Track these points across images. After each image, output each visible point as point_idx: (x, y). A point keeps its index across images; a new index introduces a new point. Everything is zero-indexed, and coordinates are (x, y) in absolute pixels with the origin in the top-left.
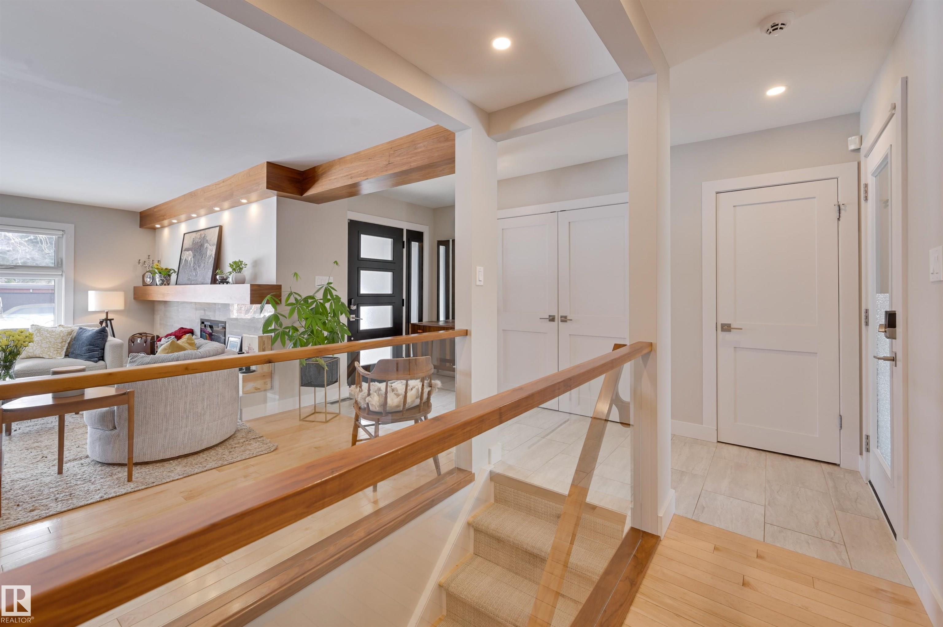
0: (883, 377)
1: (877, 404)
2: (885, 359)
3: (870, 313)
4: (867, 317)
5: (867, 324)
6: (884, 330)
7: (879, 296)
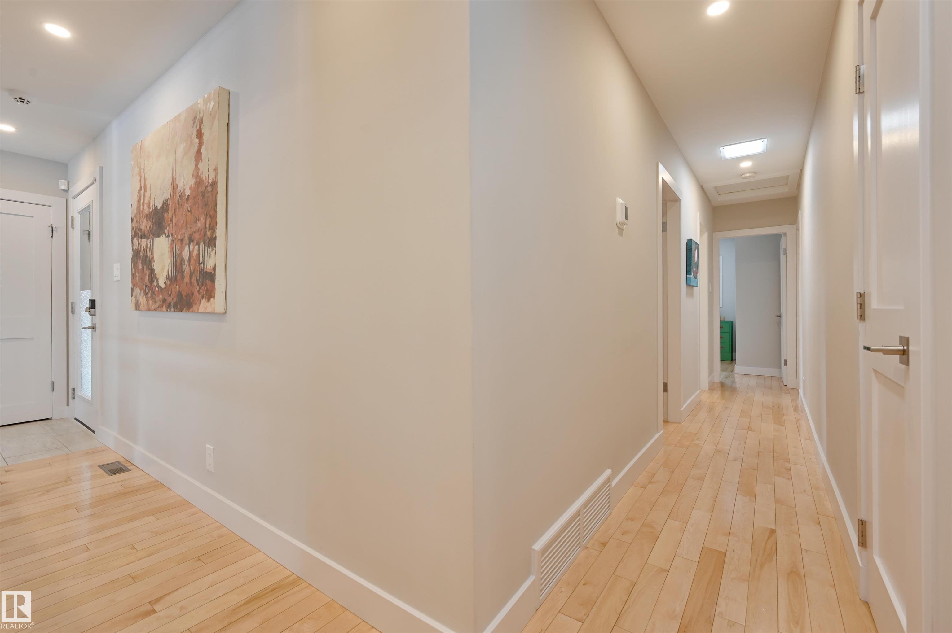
0: (85, 344)
1: (81, 363)
2: (89, 328)
3: (75, 305)
4: (73, 308)
5: (73, 312)
6: (88, 311)
7: (83, 292)
